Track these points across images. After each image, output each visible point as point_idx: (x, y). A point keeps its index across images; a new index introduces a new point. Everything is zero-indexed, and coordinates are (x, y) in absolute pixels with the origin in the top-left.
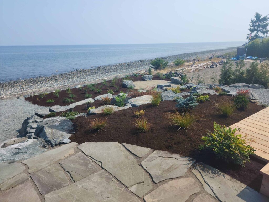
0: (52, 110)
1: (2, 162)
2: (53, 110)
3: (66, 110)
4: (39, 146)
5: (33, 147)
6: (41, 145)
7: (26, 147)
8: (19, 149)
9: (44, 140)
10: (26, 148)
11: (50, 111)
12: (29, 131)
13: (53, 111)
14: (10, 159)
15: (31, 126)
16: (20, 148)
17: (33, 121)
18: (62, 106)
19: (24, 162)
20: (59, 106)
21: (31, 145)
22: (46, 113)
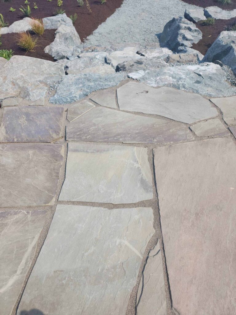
0: (208, 13)
1: (183, 89)
2: (210, 13)
3: (229, 18)
4: (226, 79)
5: (218, 79)
6: (228, 79)
7: (210, 75)
8: (200, 75)
9: (232, 72)
10: (210, 77)
11: (205, 15)
12: (181, 42)
13: (210, 16)
14: (193, 89)
15: (184, 35)
16: (201, 73)
17: (185, 27)
18: (223, 9)
19: (212, 100)
20: (218, 9)
21: (216, 74)
22: (199, 18)
